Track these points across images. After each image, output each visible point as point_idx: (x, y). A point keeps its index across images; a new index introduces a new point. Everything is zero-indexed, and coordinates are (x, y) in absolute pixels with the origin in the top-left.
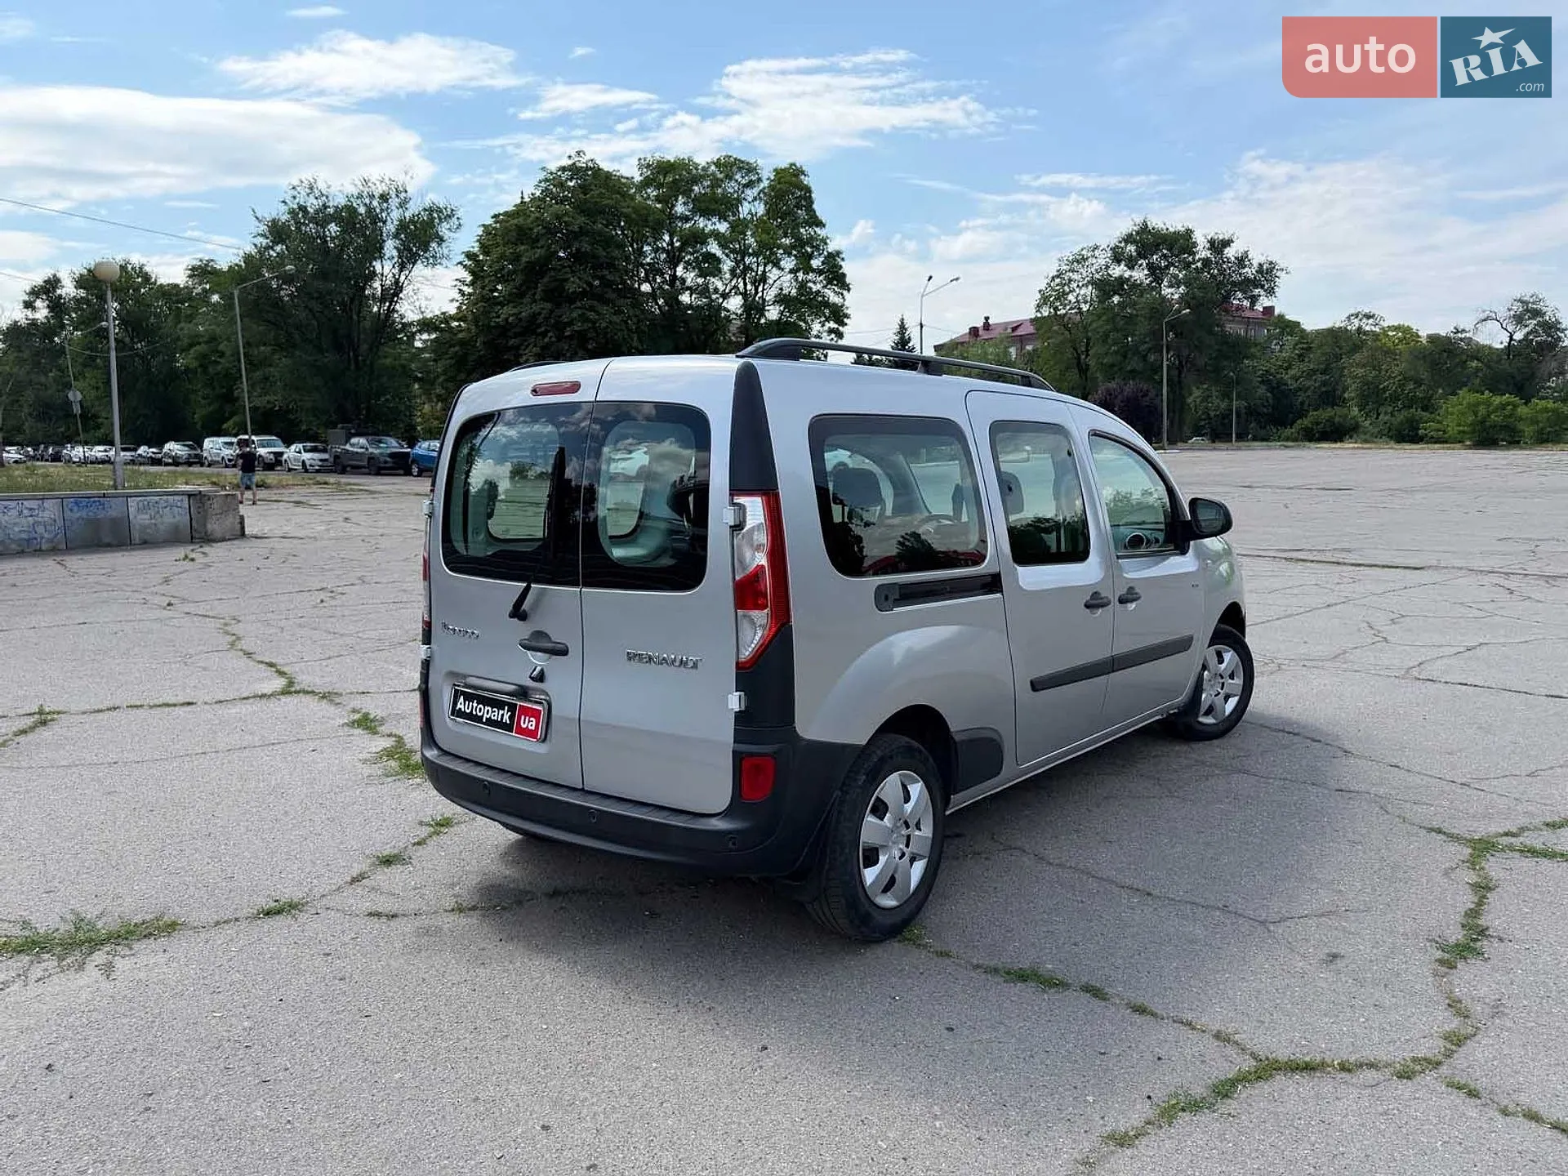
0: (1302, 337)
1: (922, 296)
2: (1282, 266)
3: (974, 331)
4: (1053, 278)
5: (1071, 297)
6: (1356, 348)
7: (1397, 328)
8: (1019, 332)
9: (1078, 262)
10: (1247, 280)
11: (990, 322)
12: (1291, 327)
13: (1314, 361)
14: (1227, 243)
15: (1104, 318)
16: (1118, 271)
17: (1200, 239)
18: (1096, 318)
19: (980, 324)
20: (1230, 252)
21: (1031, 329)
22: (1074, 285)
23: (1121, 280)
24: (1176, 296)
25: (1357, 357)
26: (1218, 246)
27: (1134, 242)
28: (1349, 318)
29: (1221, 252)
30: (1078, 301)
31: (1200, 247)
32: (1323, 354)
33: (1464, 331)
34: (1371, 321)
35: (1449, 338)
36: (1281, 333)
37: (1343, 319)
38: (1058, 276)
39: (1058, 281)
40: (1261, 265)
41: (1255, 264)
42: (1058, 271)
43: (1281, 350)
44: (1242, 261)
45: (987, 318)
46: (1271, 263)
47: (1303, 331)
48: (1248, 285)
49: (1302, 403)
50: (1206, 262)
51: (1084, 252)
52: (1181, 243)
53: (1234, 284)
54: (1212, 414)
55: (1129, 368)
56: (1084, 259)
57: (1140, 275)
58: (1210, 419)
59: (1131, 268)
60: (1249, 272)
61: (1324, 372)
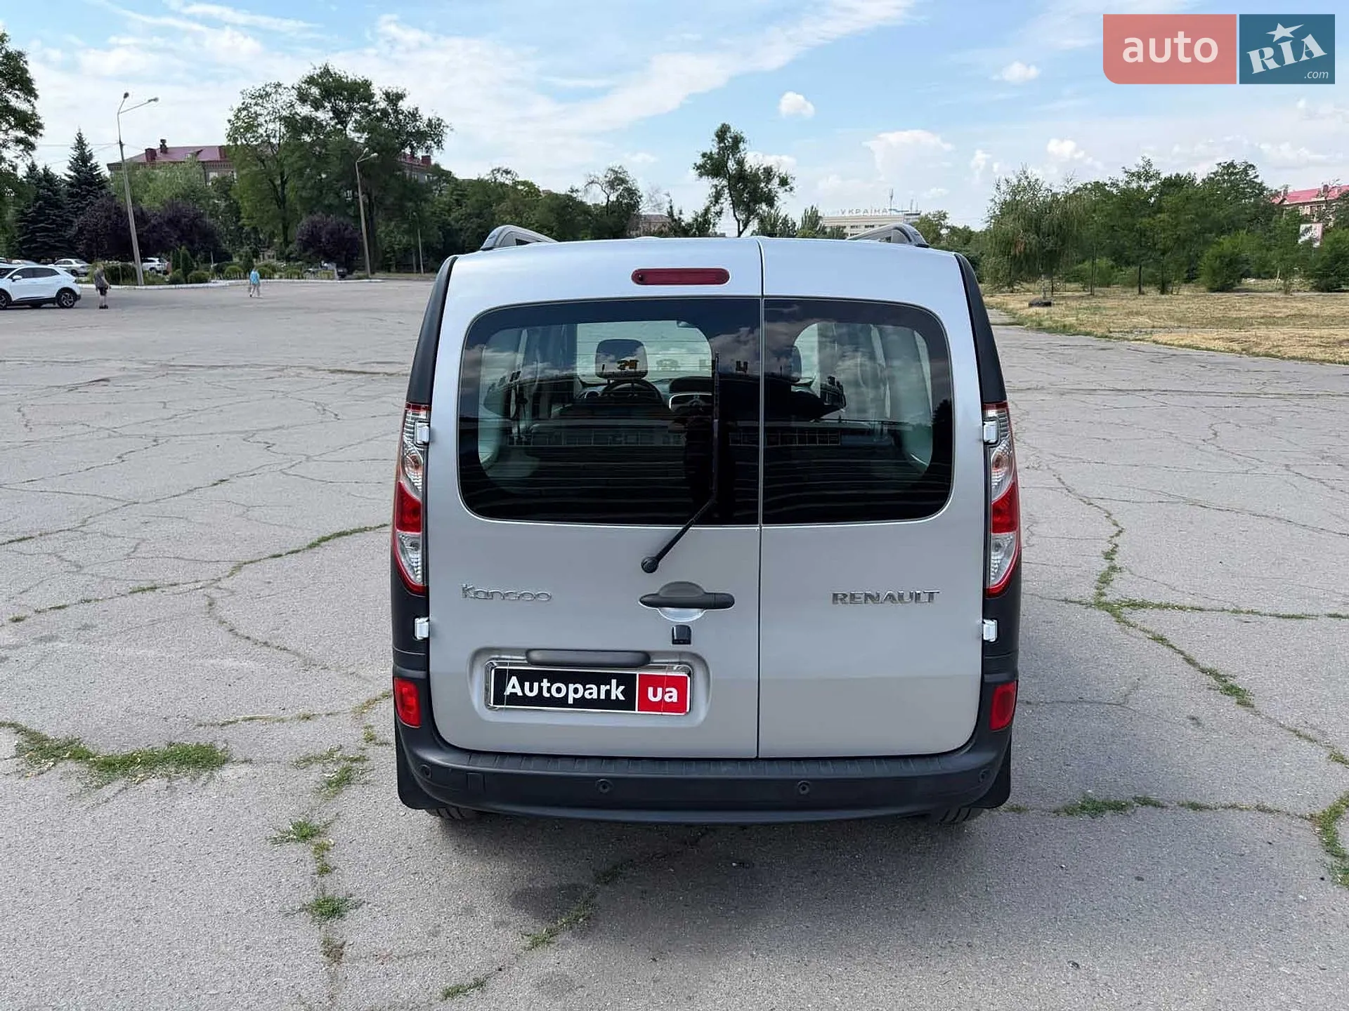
0: (457, 185)
1: (118, 113)
2: (448, 123)
3: (151, 153)
4: (239, 110)
5: (261, 131)
6: (501, 198)
7: (524, 183)
8: (202, 158)
9: (261, 96)
10: (418, 132)
11: (168, 145)
12: (446, 176)
13: (469, 205)
14: (400, 97)
15: (297, 154)
16: (305, 110)
17: (377, 91)
18: (289, 154)
19: (156, 146)
20: (404, 105)
21: (217, 157)
22: (261, 120)
23: (308, 120)
24: (362, 141)
25: (503, 206)
26: (394, 98)
27: (317, 85)
28: (493, 171)
29: (396, 105)
30: (268, 136)
31: (376, 98)
32: (477, 201)
33: (577, 191)
34: (509, 176)
35: (568, 195)
36: (439, 180)
37: (489, 172)
38: (244, 109)
39: (245, 113)
40: (430, 120)
41: (425, 119)
42: (243, 104)
43: (442, 195)
44: (414, 115)
45: (163, 141)
46: (438, 120)
47: (456, 179)
48: (421, 136)
49: (464, 241)
50: (384, 113)
51: (268, 89)
52: (360, 91)
53: (410, 134)
54: (396, 247)
55: (326, 202)
56: (268, 95)
57: (324, 116)
58: (394, 252)
59: (317, 110)
60: (422, 125)
61: (478, 216)
